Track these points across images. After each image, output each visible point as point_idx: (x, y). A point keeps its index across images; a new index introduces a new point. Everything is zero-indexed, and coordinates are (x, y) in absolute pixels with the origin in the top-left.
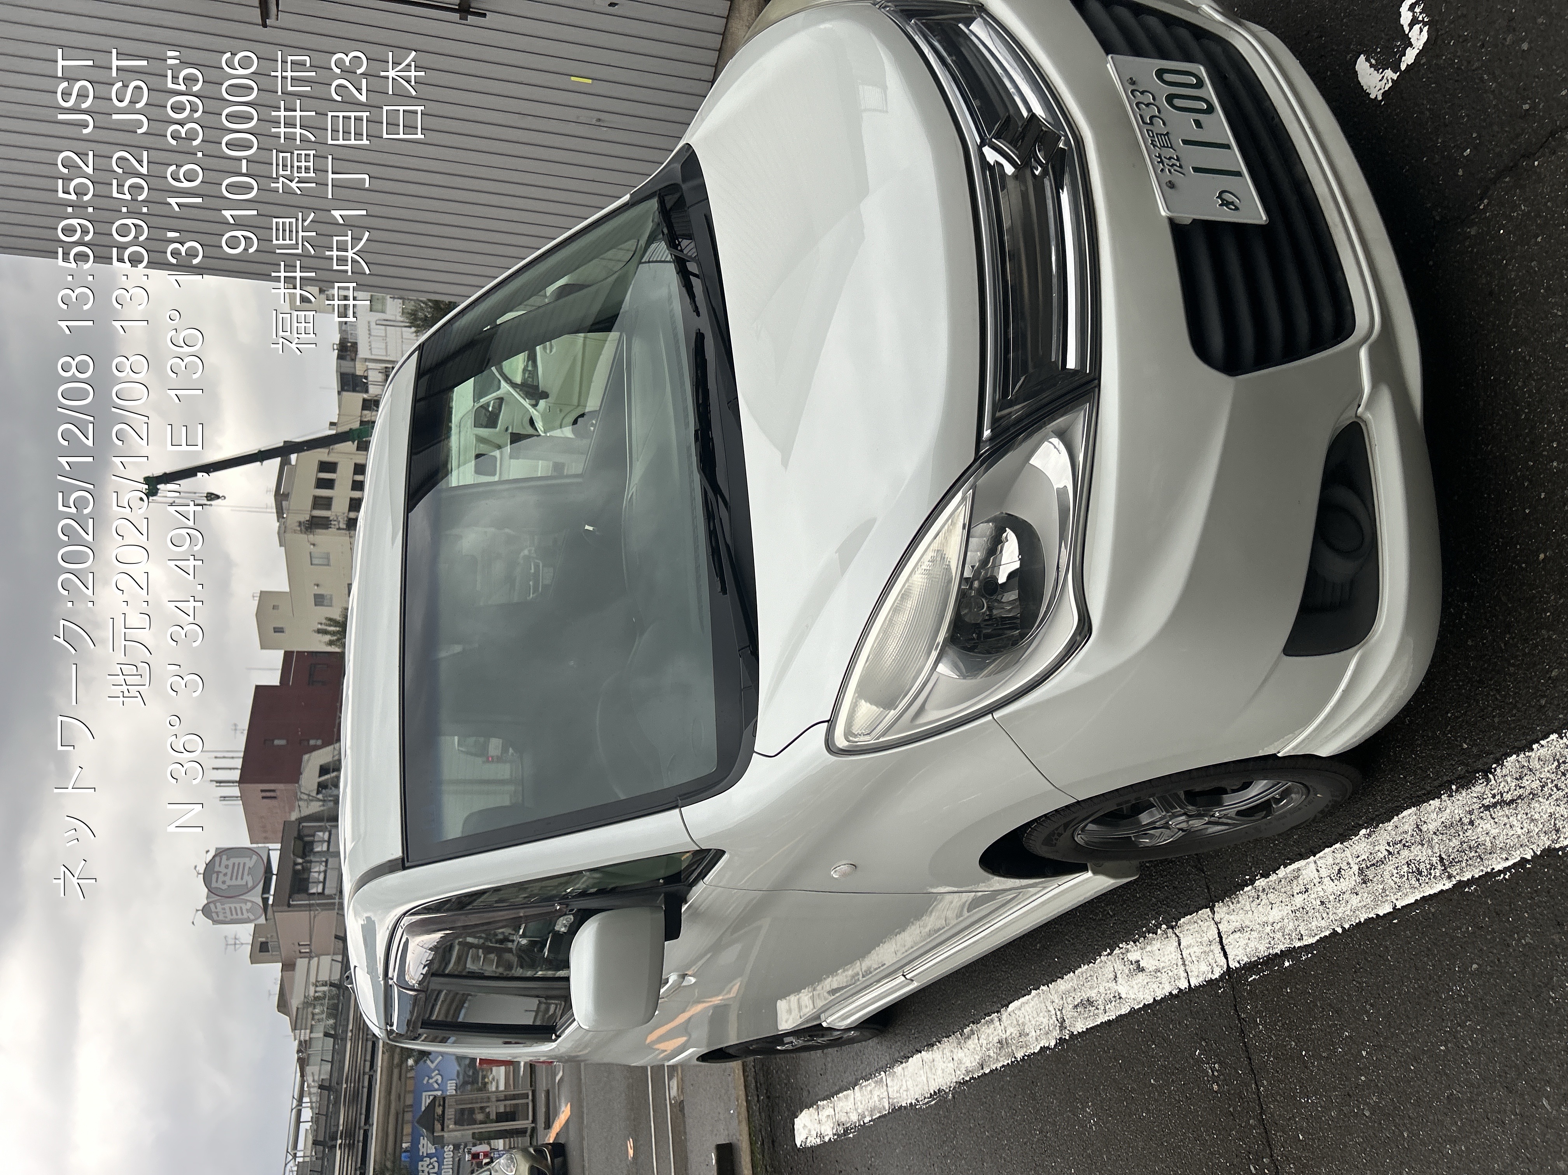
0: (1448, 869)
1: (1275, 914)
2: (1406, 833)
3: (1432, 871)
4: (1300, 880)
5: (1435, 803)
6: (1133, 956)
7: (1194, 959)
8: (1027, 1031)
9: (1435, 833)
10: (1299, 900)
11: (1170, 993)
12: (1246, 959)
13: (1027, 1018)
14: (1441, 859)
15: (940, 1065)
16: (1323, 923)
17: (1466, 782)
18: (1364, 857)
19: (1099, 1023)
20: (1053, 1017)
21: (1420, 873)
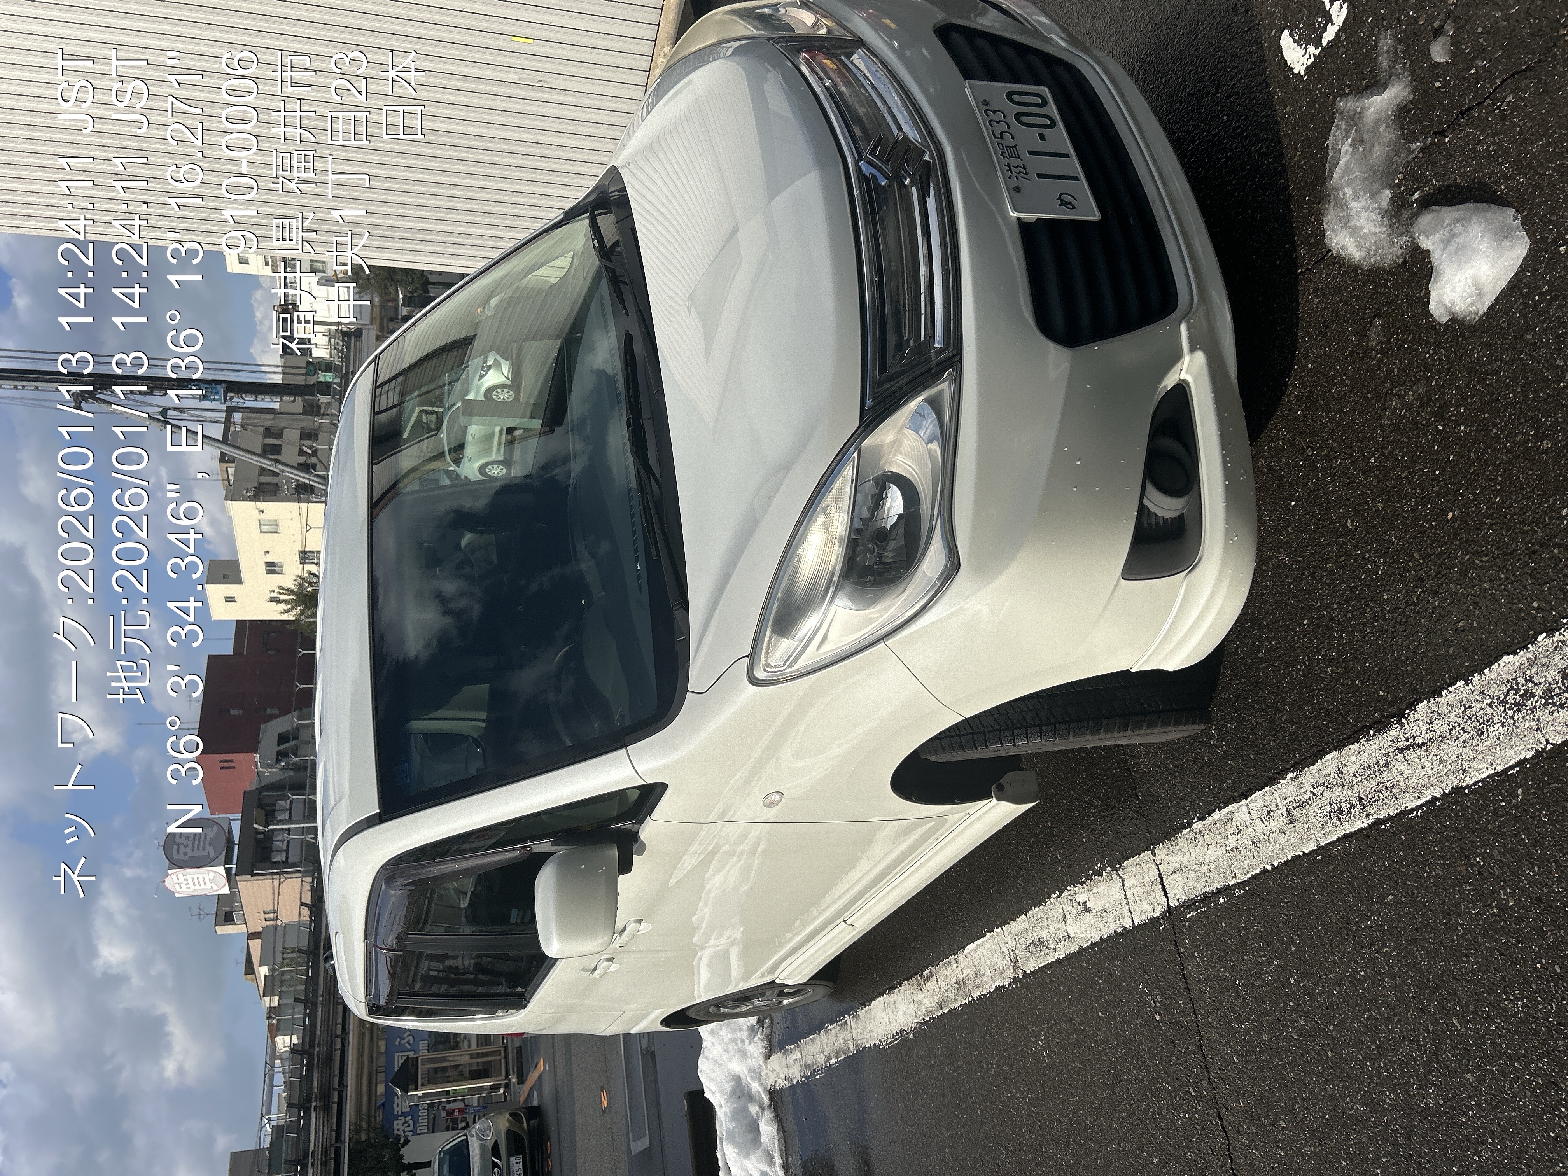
0: (1367, 809)
1: (1212, 854)
2: (1328, 775)
3: (1352, 811)
4: (1234, 824)
5: (1355, 747)
6: (1081, 897)
7: (1137, 898)
8: (982, 971)
9: (1354, 775)
10: (1232, 841)
11: (1116, 932)
12: (1184, 898)
13: (983, 960)
14: (1360, 799)
15: (902, 1007)
16: (1254, 862)
17: (1381, 726)
18: (1291, 799)
19: (1050, 962)
20: (1007, 957)
21: (1341, 812)
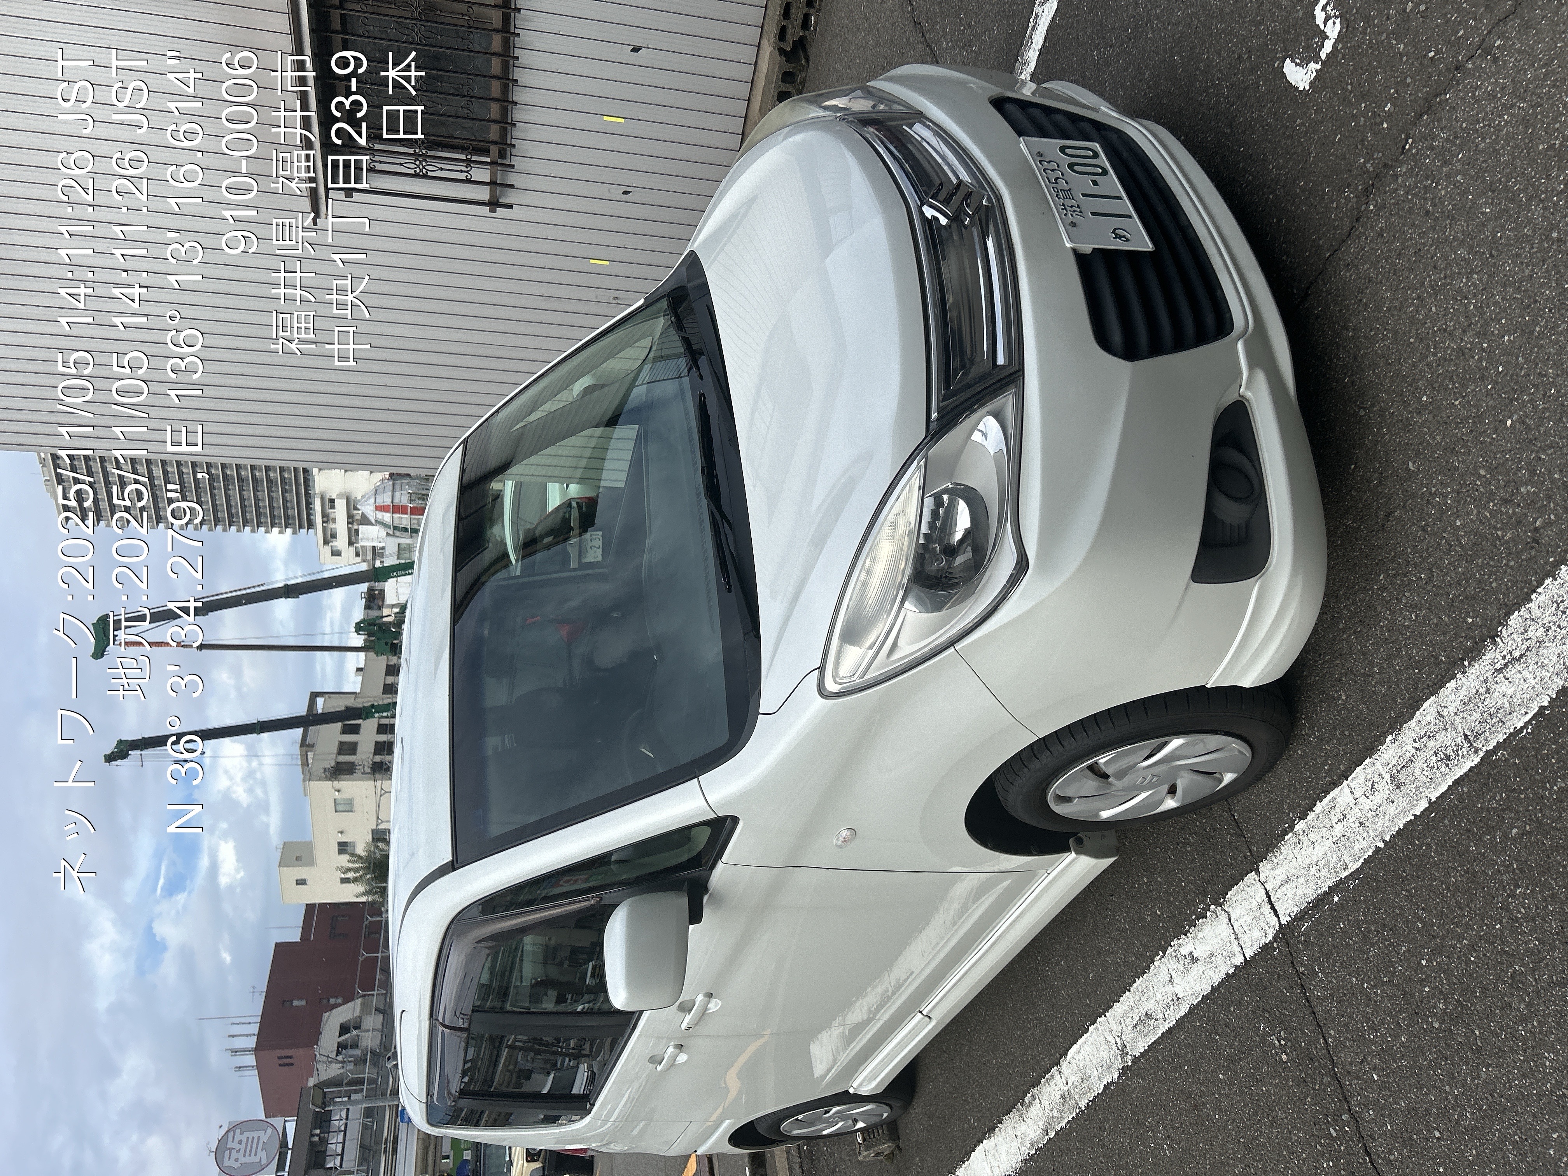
0: (1474, 744)
1: (1319, 851)
2: (1429, 723)
3: (1460, 752)
4: (1337, 810)
5: (1452, 684)
6: (1185, 951)
7: (1246, 928)
8: (1089, 1073)
9: (1456, 714)
10: (1338, 829)
11: (1227, 974)
12: (1296, 909)
13: (1088, 1060)
14: (1466, 736)
15: (1003, 1148)
16: (1365, 844)
17: (1475, 654)
18: (1394, 762)
19: (1160, 1035)
20: (1115, 1048)
21: (1448, 758)
